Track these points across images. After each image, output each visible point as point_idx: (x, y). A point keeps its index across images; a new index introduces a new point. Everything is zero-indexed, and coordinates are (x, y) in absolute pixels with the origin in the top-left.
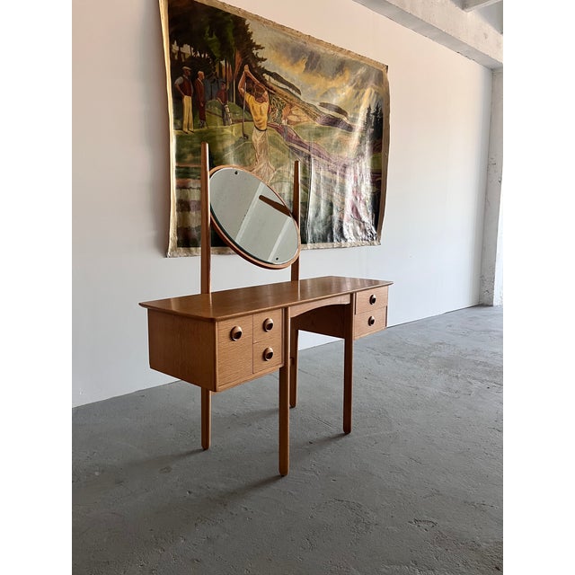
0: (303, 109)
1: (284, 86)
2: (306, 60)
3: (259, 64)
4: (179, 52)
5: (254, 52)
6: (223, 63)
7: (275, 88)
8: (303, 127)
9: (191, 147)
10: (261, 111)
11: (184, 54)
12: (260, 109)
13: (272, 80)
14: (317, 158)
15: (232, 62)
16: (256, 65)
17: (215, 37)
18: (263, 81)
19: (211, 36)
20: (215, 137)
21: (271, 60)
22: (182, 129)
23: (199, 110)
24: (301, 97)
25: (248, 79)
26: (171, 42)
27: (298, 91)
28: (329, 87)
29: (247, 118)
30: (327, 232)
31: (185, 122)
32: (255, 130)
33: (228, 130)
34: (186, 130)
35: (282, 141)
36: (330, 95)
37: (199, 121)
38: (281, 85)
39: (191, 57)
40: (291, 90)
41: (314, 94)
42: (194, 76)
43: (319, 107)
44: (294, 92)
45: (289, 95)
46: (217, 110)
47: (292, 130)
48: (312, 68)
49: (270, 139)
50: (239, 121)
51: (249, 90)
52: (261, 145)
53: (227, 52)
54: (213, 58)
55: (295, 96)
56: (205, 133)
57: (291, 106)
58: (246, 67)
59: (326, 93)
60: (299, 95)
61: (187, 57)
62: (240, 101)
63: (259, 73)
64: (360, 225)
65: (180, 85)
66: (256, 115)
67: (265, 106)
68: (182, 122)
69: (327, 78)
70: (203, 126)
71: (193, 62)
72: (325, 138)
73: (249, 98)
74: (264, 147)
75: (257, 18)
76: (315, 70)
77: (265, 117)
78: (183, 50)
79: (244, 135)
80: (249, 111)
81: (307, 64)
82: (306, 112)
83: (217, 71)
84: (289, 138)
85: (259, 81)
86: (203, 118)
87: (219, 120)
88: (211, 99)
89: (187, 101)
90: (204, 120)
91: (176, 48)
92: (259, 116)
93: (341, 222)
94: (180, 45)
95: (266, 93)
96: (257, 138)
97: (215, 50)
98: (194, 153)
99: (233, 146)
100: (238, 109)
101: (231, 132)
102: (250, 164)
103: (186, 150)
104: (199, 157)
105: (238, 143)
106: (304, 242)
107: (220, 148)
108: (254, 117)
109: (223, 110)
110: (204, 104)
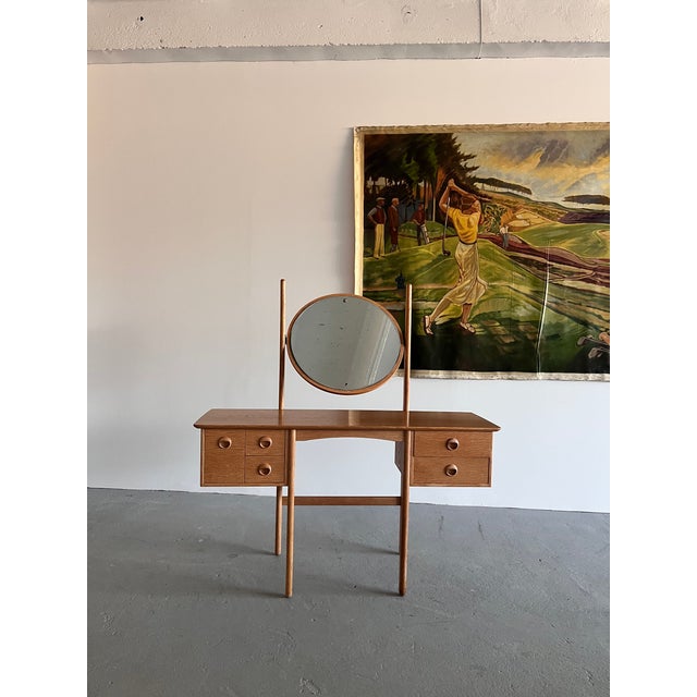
0: (535, 210)
1: (505, 190)
2: (541, 154)
3: (469, 174)
4: (374, 186)
5: (462, 164)
6: (422, 184)
7: (490, 194)
8: (534, 231)
9: (381, 271)
10: (469, 223)
11: (378, 187)
12: (468, 222)
13: (487, 187)
14: (557, 265)
15: (433, 181)
16: (464, 175)
17: (413, 162)
18: (474, 191)
19: (409, 161)
20: (406, 259)
21: (484, 166)
22: (372, 256)
23: (391, 236)
24: (533, 197)
25: (452, 193)
26: (366, 179)
27: (528, 191)
28: (581, 175)
29: (450, 233)
31: (377, 249)
32: (460, 245)
33: (423, 250)
34: (377, 256)
35: (498, 251)
36: (584, 185)
37: (391, 246)
38: (500, 190)
39: (386, 188)
40: (515, 192)
41: (555, 188)
43: (563, 204)
44: (520, 193)
45: (511, 199)
46: (413, 232)
47: (516, 238)
48: (552, 160)
49: (481, 252)
50: (439, 239)
51: (453, 205)
52: (466, 260)
53: (426, 171)
54: (410, 182)
55: (521, 197)
56: (397, 256)
57: (515, 209)
58: (451, 183)
59: (577, 183)
60: (528, 196)
61: (381, 188)
62: (441, 217)
63: (469, 185)
65: (373, 216)
66: (462, 228)
67: (476, 217)
68: (373, 249)
69: (579, 165)
70: (395, 250)
71: (388, 193)
72: (573, 240)
73: (454, 214)
74: (471, 261)
75: (469, 129)
76: (555, 162)
77: (475, 228)
78: (377, 183)
79: (445, 252)
80: (454, 227)
81: (543, 159)
82: (540, 213)
83: (414, 193)
84: (511, 248)
85: (467, 192)
86: (395, 242)
87: (413, 242)
88: (406, 221)
89: (380, 229)
90: (396, 244)
91: (370, 183)
92: (467, 229)
93: (604, 346)
94: (375, 179)
95: (477, 202)
96: (461, 252)
97: (413, 174)
98: (383, 277)
99: (429, 265)
100: (438, 227)
101: (428, 251)
102: (451, 282)
103: (375, 275)
104: (390, 280)
105: (435, 261)
106: (534, 371)
107: (412, 269)
108: (459, 231)
109: (419, 230)
110: (397, 228)
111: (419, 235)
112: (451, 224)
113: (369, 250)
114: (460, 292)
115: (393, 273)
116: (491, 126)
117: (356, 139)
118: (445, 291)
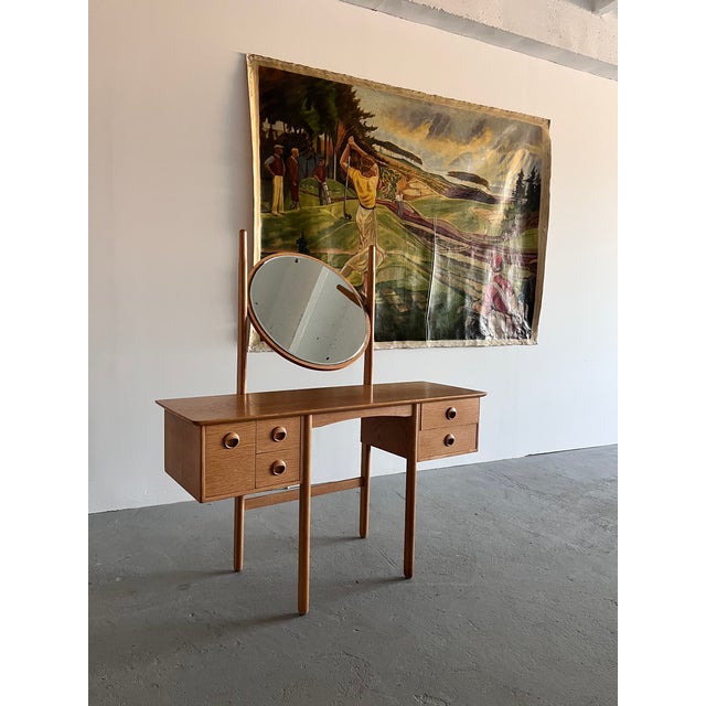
0: (425, 181)
1: (400, 156)
2: (429, 125)
3: (368, 134)
4: (271, 130)
5: (362, 121)
6: (322, 137)
7: (387, 159)
8: (424, 202)
9: (281, 230)
10: (368, 186)
11: (276, 132)
12: (368, 184)
13: (385, 151)
14: (442, 237)
15: (333, 135)
16: (363, 135)
17: (313, 109)
18: (372, 153)
19: (309, 109)
20: (309, 218)
21: (383, 128)
22: (270, 212)
23: (291, 191)
24: (423, 168)
25: (352, 152)
26: (262, 120)
27: (419, 161)
28: (461, 153)
29: (350, 195)
30: (455, 328)
31: (275, 204)
32: (360, 209)
33: (325, 211)
34: (276, 213)
36: (462, 162)
37: (291, 203)
38: (396, 155)
39: (285, 134)
40: (409, 160)
41: (439, 162)
42: (287, 154)
43: (446, 178)
44: (412, 162)
45: (405, 166)
46: (314, 189)
47: (410, 207)
48: (438, 133)
49: (379, 218)
50: (340, 200)
51: (353, 165)
52: (366, 225)
53: (327, 124)
54: (310, 132)
55: (413, 166)
56: (298, 215)
57: (409, 178)
58: (351, 140)
59: (457, 160)
60: (419, 166)
61: (279, 134)
62: (342, 177)
63: (368, 144)
64: (505, 319)
65: (270, 165)
66: (361, 191)
67: (374, 180)
68: (271, 205)
69: (459, 142)
70: (295, 207)
71: (288, 140)
72: (455, 214)
73: (354, 174)
74: (371, 227)
75: (367, 83)
76: (441, 136)
77: (374, 193)
78: (274, 127)
79: (346, 215)
80: (354, 189)
81: (431, 129)
82: (430, 184)
83: (315, 146)
84: (405, 216)
85: (367, 153)
86: (296, 199)
87: (315, 200)
88: (306, 177)
89: (278, 181)
90: (297, 200)
91: (267, 125)
92: (366, 193)
93: (476, 314)
94: (272, 122)
95: (376, 165)
96: (362, 217)
97: (313, 123)
98: (284, 237)
99: (332, 228)
100: (339, 186)
101: (329, 212)
102: (352, 248)
103: (274, 234)
104: (291, 242)
105: (337, 224)
106: (423, 338)
107: (315, 230)
108: (359, 194)
109: (321, 188)
110: (297, 183)
111: (320, 194)
112: (351, 186)
113: (267, 205)
114: (362, 258)
115: (293, 234)
116: (388, 87)
117: (249, 69)
118: (347, 258)
